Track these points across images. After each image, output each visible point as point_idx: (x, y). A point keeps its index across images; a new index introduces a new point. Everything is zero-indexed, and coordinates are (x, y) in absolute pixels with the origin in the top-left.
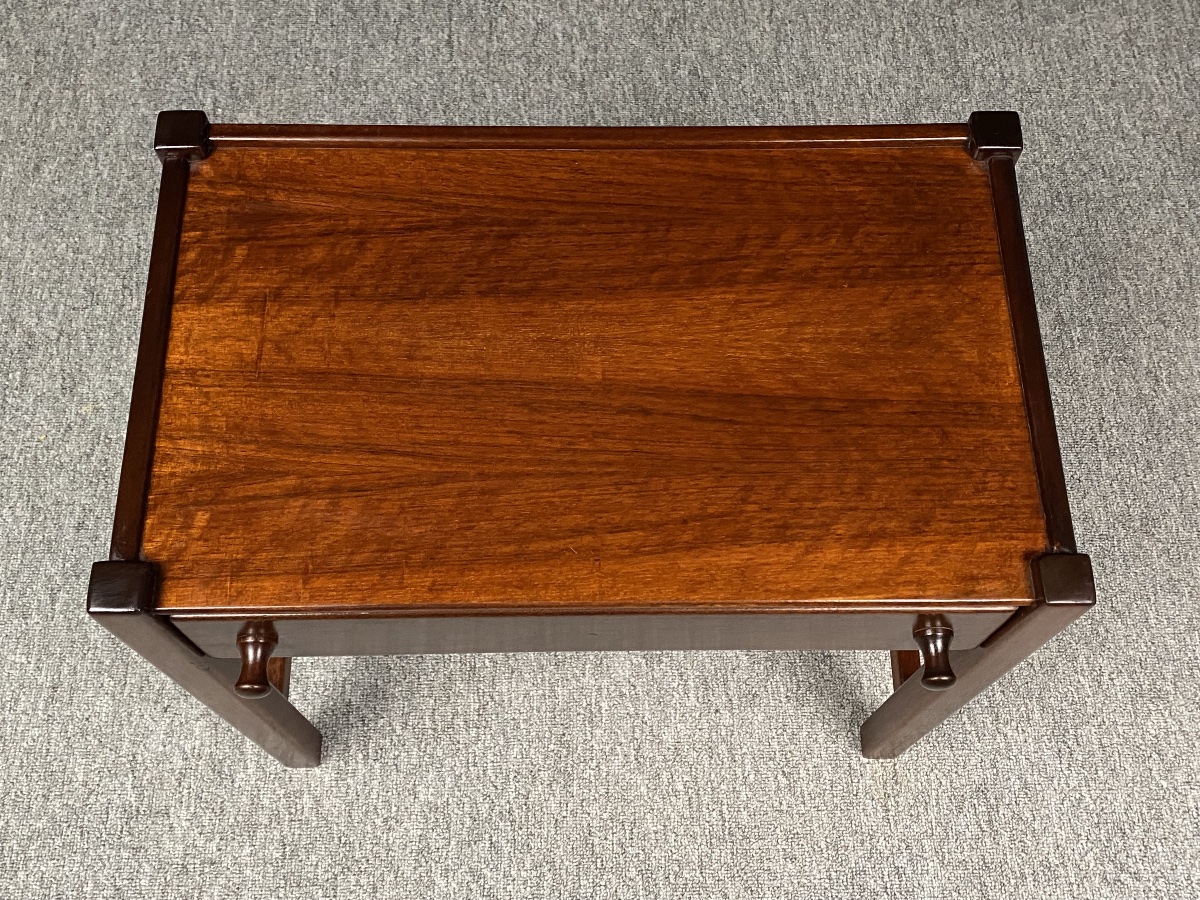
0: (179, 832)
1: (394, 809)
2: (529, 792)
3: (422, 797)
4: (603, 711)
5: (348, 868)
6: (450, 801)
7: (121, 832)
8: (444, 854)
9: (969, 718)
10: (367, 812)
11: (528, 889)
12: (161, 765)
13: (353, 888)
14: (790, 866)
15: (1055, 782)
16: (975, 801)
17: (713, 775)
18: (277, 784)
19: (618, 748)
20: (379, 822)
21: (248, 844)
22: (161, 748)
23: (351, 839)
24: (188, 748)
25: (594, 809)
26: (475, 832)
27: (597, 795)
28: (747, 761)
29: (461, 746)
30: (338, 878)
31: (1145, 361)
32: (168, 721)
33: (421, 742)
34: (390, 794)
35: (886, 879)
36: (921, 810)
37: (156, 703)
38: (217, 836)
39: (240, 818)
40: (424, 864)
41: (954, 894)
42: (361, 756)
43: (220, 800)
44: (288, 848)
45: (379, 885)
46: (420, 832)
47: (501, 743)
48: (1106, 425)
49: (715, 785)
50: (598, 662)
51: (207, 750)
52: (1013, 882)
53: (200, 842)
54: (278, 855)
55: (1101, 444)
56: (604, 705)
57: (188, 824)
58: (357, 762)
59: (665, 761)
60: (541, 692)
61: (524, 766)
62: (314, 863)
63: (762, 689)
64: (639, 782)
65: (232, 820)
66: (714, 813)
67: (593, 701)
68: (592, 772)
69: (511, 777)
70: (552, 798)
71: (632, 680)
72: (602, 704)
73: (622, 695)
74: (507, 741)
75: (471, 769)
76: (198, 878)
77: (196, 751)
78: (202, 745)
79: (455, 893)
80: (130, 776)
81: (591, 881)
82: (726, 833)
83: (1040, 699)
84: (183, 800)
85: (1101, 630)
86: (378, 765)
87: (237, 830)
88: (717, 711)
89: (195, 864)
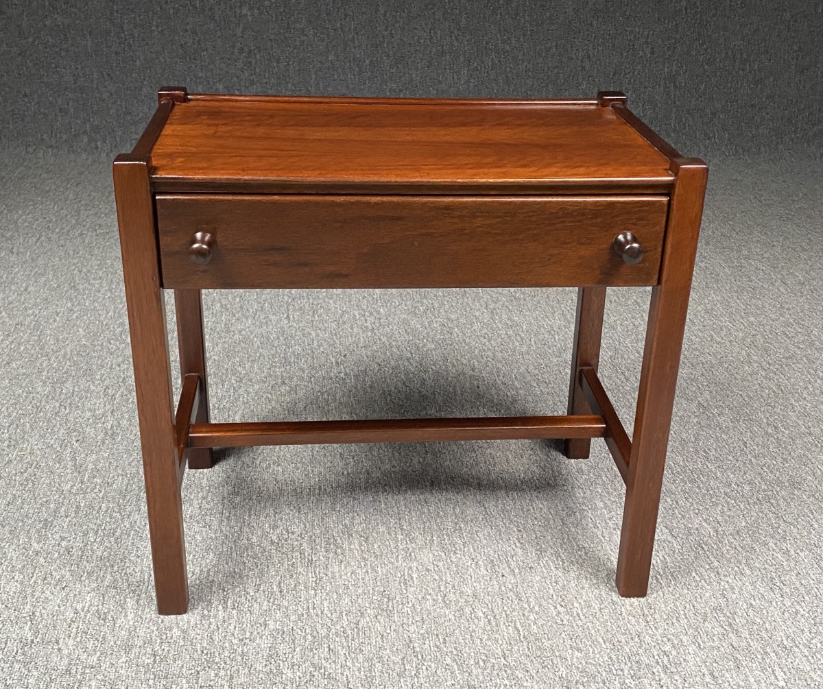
0: (65, 652)
1: (248, 634)
2: (359, 621)
3: (271, 627)
4: (415, 579)
5: (209, 667)
6: (295, 628)
7: (16, 654)
8: (291, 656)
9: (697, 574)
10: (225, 636)
11: (362, 673)
12: (55, 617)
13: (212, 678)
14: (576, 653)
15: (774, 603)
16: (715, 615)
17: (506, 608)
18: (151, 624)
19: (429, 597)
20: (235, 641)
21: (124, 656)
22: (57, 608)
23: (212, 651)
24: (79, 607)
25: (412, 629)
26: (316, 644)
27: (414, 621)
28: (530, 600)
29: (302, 599)
30: (200, 673)
31: (765, 421)
32: (64, 594)
33: (270, 598)
34: (245, 626)
35: (656, 657)
36: (674, 620)
37: (56, 585)
38: (98, 654)
39: (119, 643)
40: (274, 663)
41: (714, 664)
42: (221, 607)
43: (102, 633)
44: (158, 658)
45: (235, 675)
46: (269, 645)
47: (335, 597)
48: (748, 445)
49: (508, 613)
50: (408, 555)
51: (95, 608)
52: (759, 657)
53: (83, 657)
54: (149, 661)
55: (748, 452)
56: (415, 576)
57: (74, 647)
58: (218, 610)
59: (466, 601)
60: (364, 570)
61: (354, 608)
62: (180, 665)
63: (536, 565)
64: (447, 613)
65: (112, 643)
66: (510, 628)
67: (406, 574)
68: (409, 610)
69: (344, 614)
70: (378, 624)
71: (435, 563)
72: (413, 575)
73: (428, 570)
74: (339, 595)
75: (312, 611)
76: (79, 677)
77: (86, 609)
78: (91, 605)
79: (300, 678)
80: (29, 623)
81: (414, 666)
82: (522, 637)
83: (747, 564)
84: (72, 635)
85: (779, 531)
86: (234, 612)
87: (115, 649)
88: (503, 576)
89: (77, 668)
